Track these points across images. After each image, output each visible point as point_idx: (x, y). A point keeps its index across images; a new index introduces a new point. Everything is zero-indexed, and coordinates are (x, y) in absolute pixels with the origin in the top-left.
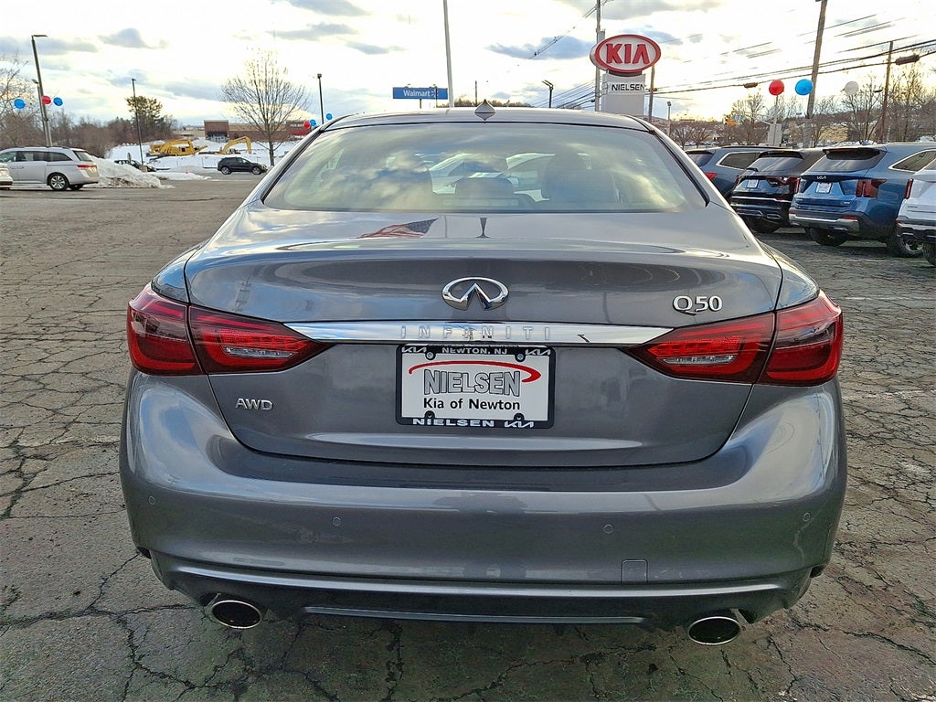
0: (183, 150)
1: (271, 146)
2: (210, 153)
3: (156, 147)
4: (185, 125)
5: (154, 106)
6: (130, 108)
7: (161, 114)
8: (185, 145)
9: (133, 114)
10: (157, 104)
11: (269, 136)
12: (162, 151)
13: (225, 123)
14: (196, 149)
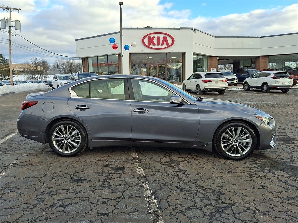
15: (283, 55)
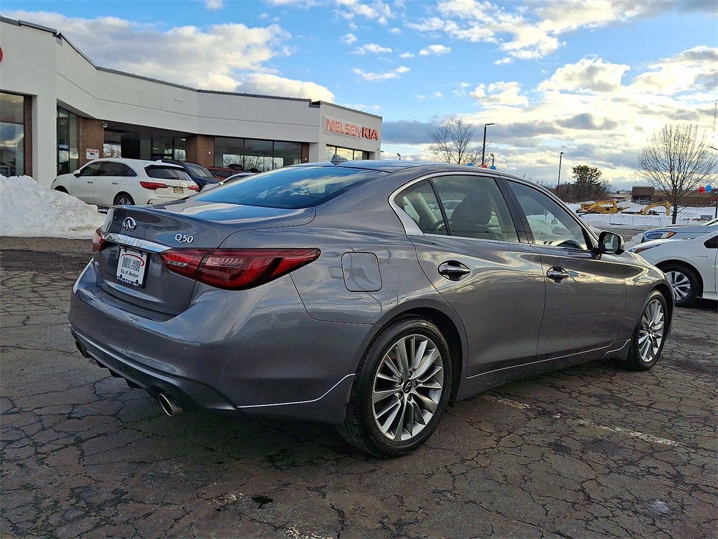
0: (608, 209)
1: (675, 209)
2: (630, 213)
3: (585, 205)
4: (618, 189)
5: (594, 174)
6: (574, 175)
7: (599, 180)
8: (609, 206)
9: (576, 180)
10: (597, 172)
11: (675, 200)
12: (590, 208)
13: (652, 189)
14: (619, 209)
15: (244, 139)
